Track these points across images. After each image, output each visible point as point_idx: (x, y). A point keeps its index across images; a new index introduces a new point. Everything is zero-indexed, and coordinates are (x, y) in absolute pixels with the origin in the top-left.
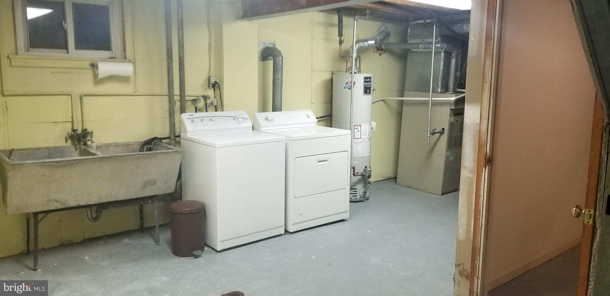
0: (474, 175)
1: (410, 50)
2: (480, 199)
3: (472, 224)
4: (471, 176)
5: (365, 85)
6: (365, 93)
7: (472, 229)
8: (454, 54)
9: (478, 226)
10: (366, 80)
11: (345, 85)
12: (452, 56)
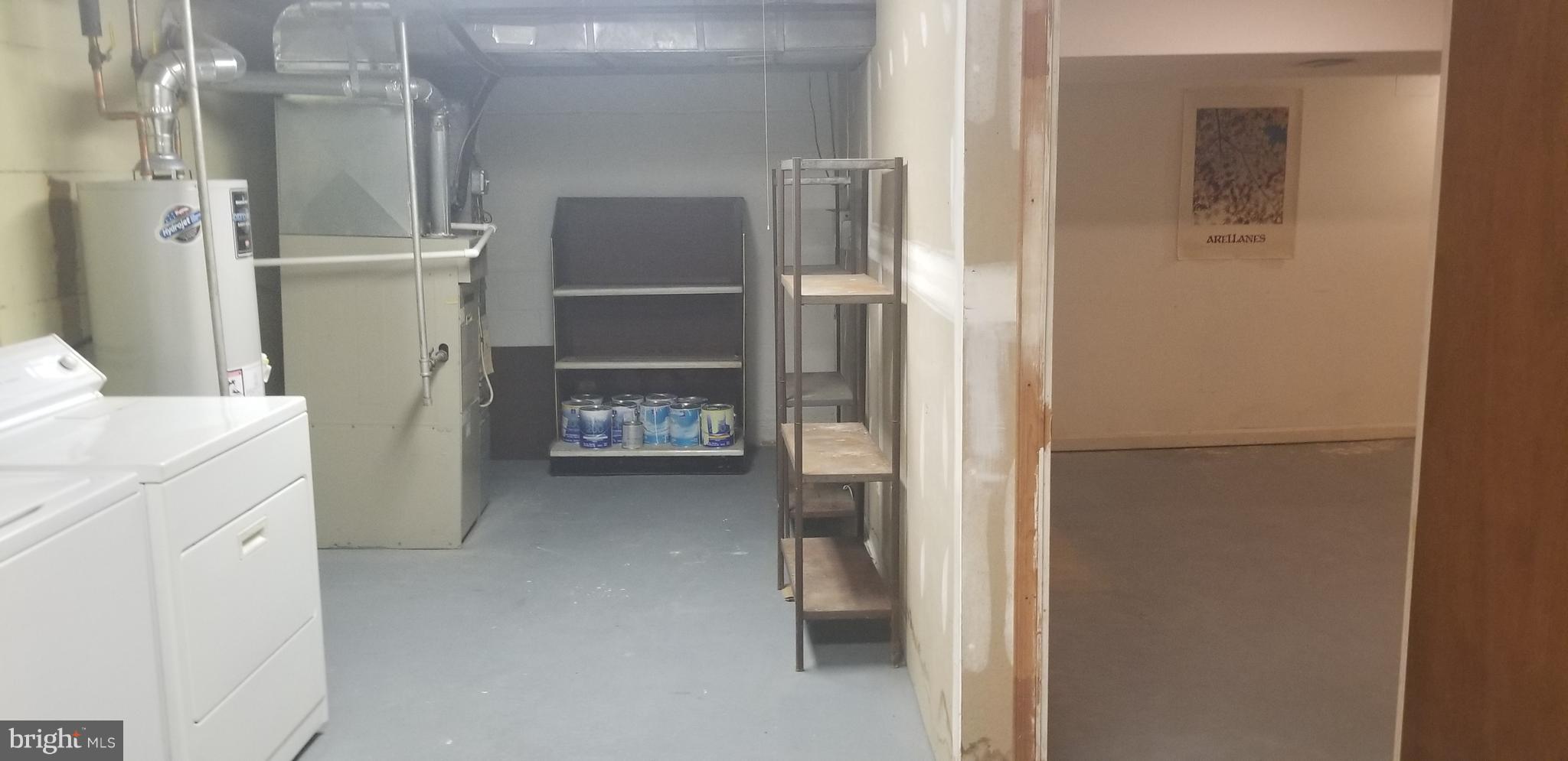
0: (1007, 472)
1: (280, 96)
2: (1035, 538)
3: (1007, 618)
4: (995, 478)
5: (237, 222)
6: (240, 249)
7: (1010, 630)
8: (440, 117)
9: (1034, 618)
10: (237, 202)
11: (160, 225)
12: (433, 120)
